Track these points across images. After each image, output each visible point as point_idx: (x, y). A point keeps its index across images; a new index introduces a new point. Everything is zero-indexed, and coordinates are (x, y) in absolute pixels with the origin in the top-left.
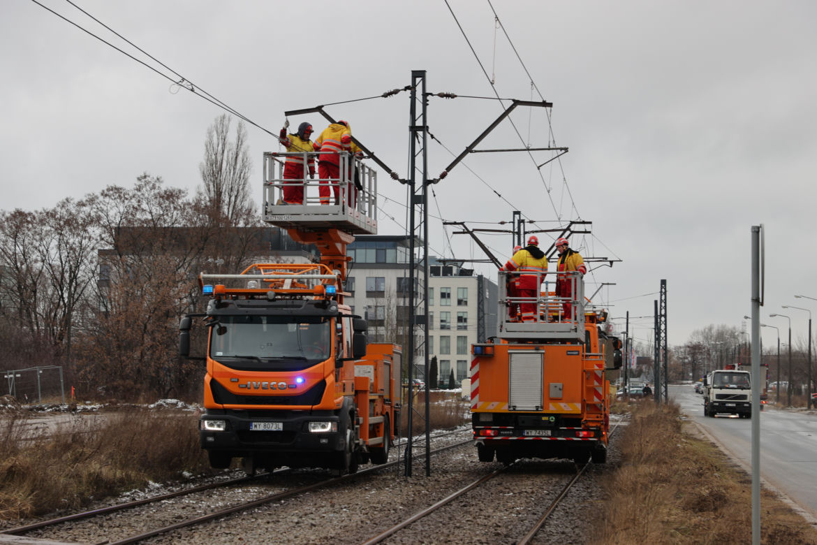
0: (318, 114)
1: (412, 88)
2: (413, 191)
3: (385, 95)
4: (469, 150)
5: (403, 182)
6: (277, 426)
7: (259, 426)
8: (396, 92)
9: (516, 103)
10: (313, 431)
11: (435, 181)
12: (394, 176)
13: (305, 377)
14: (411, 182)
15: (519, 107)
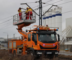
0: (26, 4)
1: (39, 2)
2: (40, 17)
3: (36, 2)
4: (47, 11)
5: (38, 15)
6: (51, 53)
7: (48, 53)
8: (37, 2)
9: (53, 5)
10: (56, 53)
11: (43, 16)
12: (37, 14)
13: (55, 44)
14: (39, 15)
15: (53, 6)
